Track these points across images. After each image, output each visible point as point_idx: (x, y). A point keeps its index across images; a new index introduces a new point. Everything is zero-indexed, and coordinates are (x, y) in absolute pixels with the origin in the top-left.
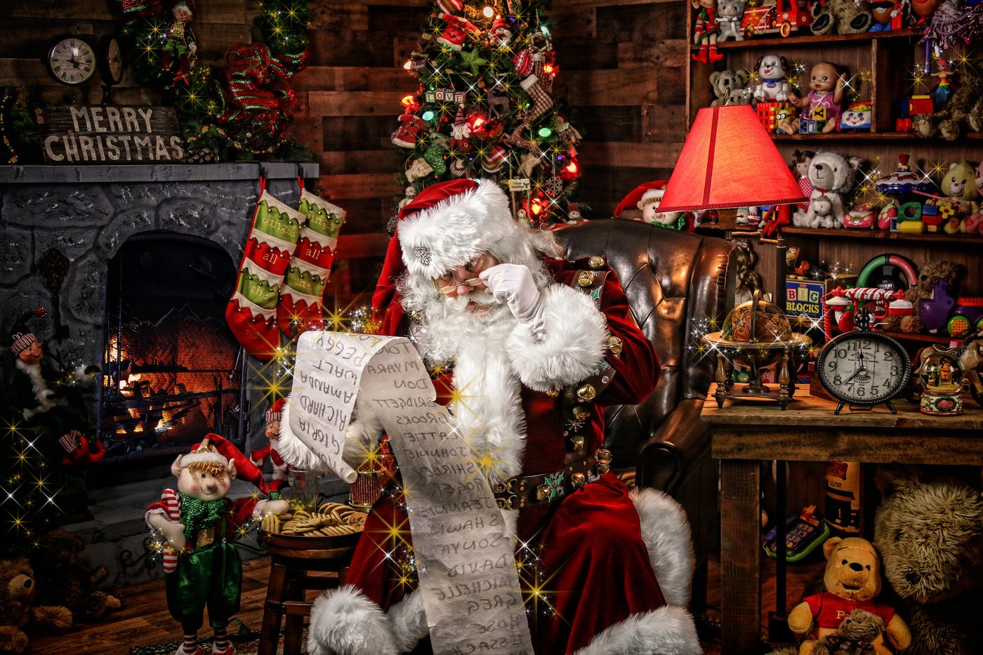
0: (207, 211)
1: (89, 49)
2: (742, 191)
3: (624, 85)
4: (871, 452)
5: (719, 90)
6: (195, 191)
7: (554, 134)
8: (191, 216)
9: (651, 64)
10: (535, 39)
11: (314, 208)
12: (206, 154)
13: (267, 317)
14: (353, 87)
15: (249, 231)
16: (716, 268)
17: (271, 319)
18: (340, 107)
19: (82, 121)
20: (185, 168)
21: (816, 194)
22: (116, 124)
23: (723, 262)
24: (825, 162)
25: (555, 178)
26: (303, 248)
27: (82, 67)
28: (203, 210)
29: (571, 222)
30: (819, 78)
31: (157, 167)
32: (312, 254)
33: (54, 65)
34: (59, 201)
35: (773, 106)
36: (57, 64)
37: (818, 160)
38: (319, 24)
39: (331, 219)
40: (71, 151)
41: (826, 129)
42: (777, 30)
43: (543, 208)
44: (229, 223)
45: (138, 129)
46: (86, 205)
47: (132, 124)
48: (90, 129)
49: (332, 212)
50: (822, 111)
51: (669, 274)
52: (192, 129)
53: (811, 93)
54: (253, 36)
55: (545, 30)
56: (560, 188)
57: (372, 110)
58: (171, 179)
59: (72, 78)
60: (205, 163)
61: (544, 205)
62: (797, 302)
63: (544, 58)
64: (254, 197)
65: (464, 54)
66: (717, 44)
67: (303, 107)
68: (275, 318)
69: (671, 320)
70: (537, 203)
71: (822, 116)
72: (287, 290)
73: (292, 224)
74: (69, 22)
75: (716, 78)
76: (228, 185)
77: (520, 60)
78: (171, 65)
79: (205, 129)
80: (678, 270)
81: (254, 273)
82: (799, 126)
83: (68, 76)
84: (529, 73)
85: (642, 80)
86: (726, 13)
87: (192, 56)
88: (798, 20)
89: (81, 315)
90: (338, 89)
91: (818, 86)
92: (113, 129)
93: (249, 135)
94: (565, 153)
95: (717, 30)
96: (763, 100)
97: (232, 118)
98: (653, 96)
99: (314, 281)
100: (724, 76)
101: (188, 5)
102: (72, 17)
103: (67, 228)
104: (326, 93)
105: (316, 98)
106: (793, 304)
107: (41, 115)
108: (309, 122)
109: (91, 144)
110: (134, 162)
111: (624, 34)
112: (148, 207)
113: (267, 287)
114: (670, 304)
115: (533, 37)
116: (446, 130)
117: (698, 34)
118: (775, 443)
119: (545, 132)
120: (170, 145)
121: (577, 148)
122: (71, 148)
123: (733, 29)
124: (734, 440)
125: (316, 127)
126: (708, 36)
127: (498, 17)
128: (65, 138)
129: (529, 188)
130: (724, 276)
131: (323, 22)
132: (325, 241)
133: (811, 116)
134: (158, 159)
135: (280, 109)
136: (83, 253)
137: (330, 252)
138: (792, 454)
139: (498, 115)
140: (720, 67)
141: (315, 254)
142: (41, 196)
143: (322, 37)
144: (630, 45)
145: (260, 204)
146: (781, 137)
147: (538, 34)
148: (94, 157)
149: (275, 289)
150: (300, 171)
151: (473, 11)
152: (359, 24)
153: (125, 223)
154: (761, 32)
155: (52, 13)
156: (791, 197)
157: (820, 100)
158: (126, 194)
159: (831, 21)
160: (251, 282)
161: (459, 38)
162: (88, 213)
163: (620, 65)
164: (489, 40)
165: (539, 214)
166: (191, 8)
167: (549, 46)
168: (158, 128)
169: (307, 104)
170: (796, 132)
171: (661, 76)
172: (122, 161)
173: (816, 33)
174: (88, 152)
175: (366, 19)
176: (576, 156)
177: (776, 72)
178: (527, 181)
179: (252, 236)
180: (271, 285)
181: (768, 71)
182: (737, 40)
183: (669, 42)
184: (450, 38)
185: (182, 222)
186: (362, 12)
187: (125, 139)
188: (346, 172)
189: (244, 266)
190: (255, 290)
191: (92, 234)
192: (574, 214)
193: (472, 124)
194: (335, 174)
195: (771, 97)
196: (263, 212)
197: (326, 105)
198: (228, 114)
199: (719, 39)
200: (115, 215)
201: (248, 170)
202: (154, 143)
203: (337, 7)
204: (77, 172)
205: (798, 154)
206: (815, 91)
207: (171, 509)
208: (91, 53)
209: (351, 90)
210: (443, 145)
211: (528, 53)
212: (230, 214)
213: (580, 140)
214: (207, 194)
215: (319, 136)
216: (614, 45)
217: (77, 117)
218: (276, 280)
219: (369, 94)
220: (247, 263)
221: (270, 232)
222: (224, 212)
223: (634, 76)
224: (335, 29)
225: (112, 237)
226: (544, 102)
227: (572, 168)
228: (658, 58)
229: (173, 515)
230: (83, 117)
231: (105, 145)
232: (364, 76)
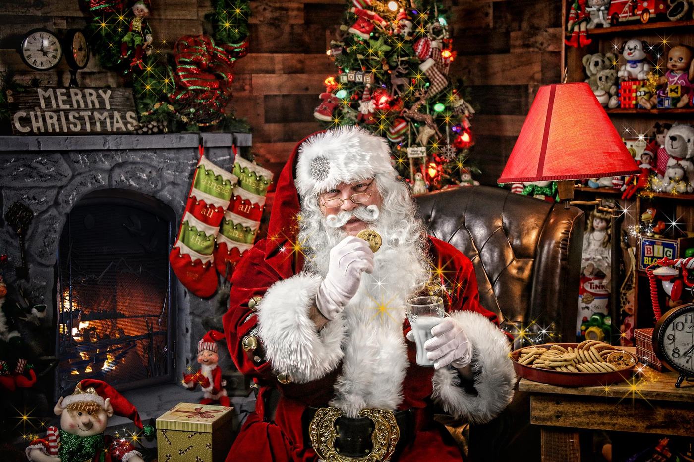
0: (154, 174)
1: (55, 40)
2: (574, 164)
3: (515, 68)
4: (689, 426)
5: (591, 71)
6: (144, 157)
7: (448, 109)
8: (139, 178)
9: (536, 50)
10: (433, 29)
11: (246, 170)
12: (154, 126)
13: (204, 262)
14: (291, 71)
15: (190, 190)
16: (559, 234)
17: (209, 263)
18: (279, 87)
19: (47, 100)
20: (134, 138)
21: (672, 162)
22: (78, 102)
23: (567, 228)
24: (678, 133)
25: (449, 147)
26: (235, 204)
27: (50, 55)
28: (150, 172)
29: (462, 184)
30: (675, 59)
31: (109, 138)
32: (244, 209)
33: (26, 54)
34: (25, 166)
35: (634, 84)
36: (29, 53)
37: (673, 132)
38: (262, 19)
39: (260, 180)
40: (37, 125)
41: (680, 104)
42: (638, 18)
43: (438, 171)
44: (174, 184)
45: (97, 106)
46: (47, 169)
47: (93, 102)
48: (54, 106)
49: (261, 174)
50: (677, 88)
51: (520, 237)
52: (146, 106)
53: (668, 72)
54: (204, 29)
55: (442, 21)
56: (453, 155)
57: (307, 89)
58: (121, 147)
59: (42, 64)
60: (153, 133)
61: (439, 169)
62: (653, 257)
63: (441, 45)
64: (195, 161)
65: (372, 42)
66: (587, 30)
67: (247, 87)
68: (212, 262)
69: (520, 280)
70: (432, 167)
71: (677, 92)
72: (223, 239)
73: (226, 184)
74: (46, 19)
75: (588, 60)
76: (172, 152)
77: (420, 47)
78: (129, 53)
79: (157, 106)
80: (528, 233)
81: (193, 225)
82: (656, 101)
83: (38, 62)
84: (428, 57)
85: (529, 63)
86: (594, 3)
87: (147, 45)
88: (657, 8)
89: (43, 260)
90: (277, 72)
91: (674, 66)
92: (75, 106)
93: (193, 110)
94: (458, 125)
95: (588, 19)
96: (626, 79)
97: (179, 97)
98: (538, 76)
99: (246, 231)
100: (595, 58)
101: (145, 4)
102: (48, 15)
103: (31, 188)
104: (267, 75)
105: (259, 80)
106: (650, 259)
107: (11, 95)
108: (253, 99)
109: (55, 118)
110: (93, 133)
111: (515, 25)
112: (103, 171)
113: (204, 236)
114: (520, 264)
115: (432, 27)
116: (355, 106)
117: (571, 22)
118: (593, 413)
119: (439, 108)
120: (126, 119)
121: (470, 121)
122: (37, 122)
123: (601, 17)
124: (552, 409)
125: (258, 103)
126: (580, 24)
127: (401, 10)
128: (32, 114)
129: (425, 154)
130: (567, 241)
131: (264, 18)
132: (254, 198)
133: (667, 93)
134: (115, 130)
135: (220, 88)
136: (44, 209)
137: (259, 208)
138: (609, 424)
139: (399, 93)
140: (592, 50)
141: (247, 209)
142: (8, 162)
143: (263, 30)
144: (520, 33)
145: (199, 168)
146: (641, 111)
147: (436, 24)
148: (58, 130)
149: (211, 238)
150: (235, 141)
151: (381, 7)
152: (296, 19)
153: (81, 183)
154: (624, 20)
155: (31, 11)
156: (622, 170)
157: (676, 79)
158: (83, 160)
159: (686, 7)
160: (191, 233)
161: (367, 28)
162: (49, 176)
163: (511, 51)
164: (393, 30)
165: (435, 176)
166: (148, 6)
167: (445, 35)
168: (116, 105)
169: (251, 85)
170: (654, 107)
171: (545, 60)
172: (83, 133)
173: (672, 19)
174: (52, 125)
175: (302, 14)
176: (470, 128)
177: (638, 54)
178: (423, 149)
179: (192, 194)
180: (208, 235)
181: (631, 54)
182: (604, 26)
183: (551, 30)
184: (361, 28)
185: (132, 183)
186: (299, 9)
187: (86, 114)
188: (285, 140)
189: (185, 219)
190: (195, 239)
191: (53, 193)
192: (466, 177)
193: (377, 101)
194: (275, 141)
195: (634, 76)
196: (202, 175)
197: (267, 85)
198: (176, 94)
199: (589, 26)
200: (73, 177)
201: (189, 139)
202: (111, 117)
203: (277, 5)
204: (39, 142)
205: (657, 126)
206: (672, 71)
207: (51, 444)
208: (58, 44)
209: (289, 73)
210: (354, 118)
211: (426, 42)
212: (174, 176)
213: (474, 114)
214: (155, 159)
215: (261, 111)
216: (507, 34)
217: (44, 96)
218: (212, 231)
219: (304, 76)
220: (188, 217)
221: (208, 191)
222: (169, 174)
223: (523, 60)
224: (274, 23)
225: (70, 195)
226: (439, 83)
227: (466, 138)
228: (542, 44)
229: (53, 450)
230: (49, 97)
231: (67, 119)
232: (301, 62)
